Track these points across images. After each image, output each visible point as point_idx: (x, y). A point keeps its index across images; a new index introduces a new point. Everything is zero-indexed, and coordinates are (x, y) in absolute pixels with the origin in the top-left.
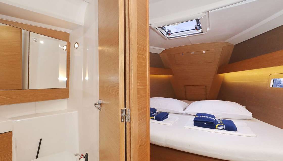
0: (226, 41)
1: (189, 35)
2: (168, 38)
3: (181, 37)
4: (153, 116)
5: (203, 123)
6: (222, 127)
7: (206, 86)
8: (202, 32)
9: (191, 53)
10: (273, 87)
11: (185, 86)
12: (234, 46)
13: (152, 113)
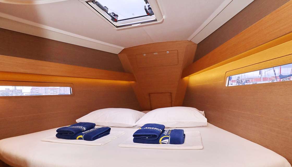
0: (189, 39)
1: (141, 23)
2: (117, 27)
3: (133, 25)
4: (82, 134)
5: (145, 138)
6: (167, 140)
7: (171, 93)
8: (156, 20)
9: (155, 54)
10: (228, 86)
11: (150, 93)
12: (197, 45)
13: (85, 130)
